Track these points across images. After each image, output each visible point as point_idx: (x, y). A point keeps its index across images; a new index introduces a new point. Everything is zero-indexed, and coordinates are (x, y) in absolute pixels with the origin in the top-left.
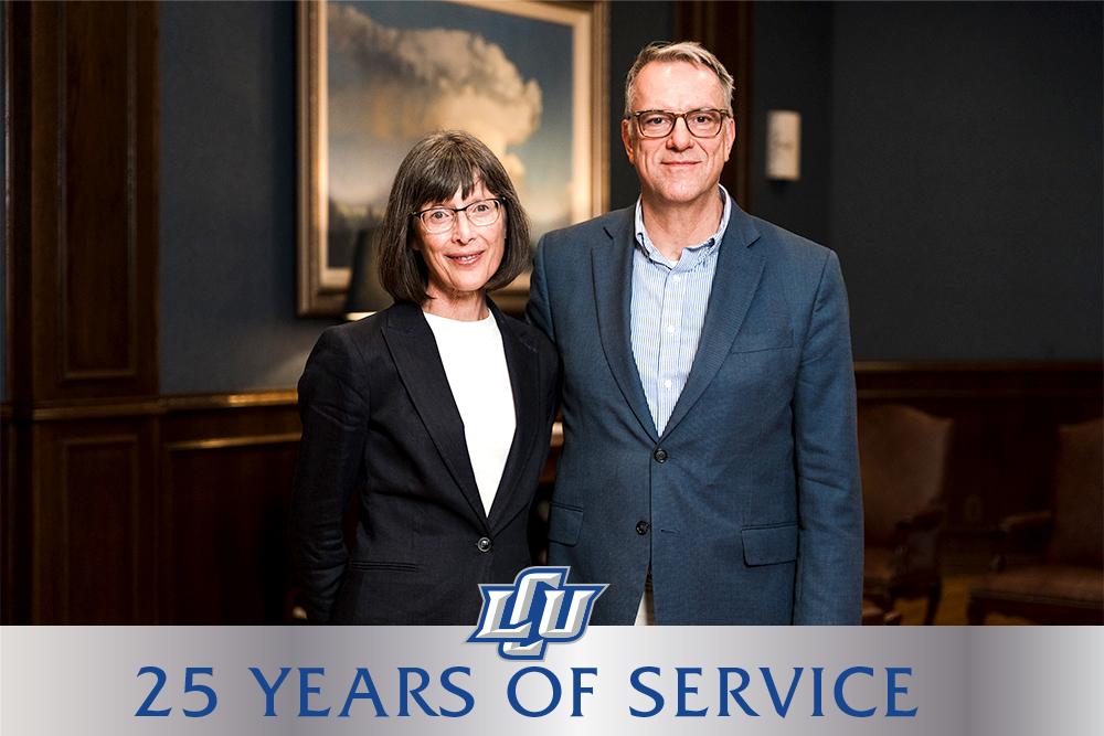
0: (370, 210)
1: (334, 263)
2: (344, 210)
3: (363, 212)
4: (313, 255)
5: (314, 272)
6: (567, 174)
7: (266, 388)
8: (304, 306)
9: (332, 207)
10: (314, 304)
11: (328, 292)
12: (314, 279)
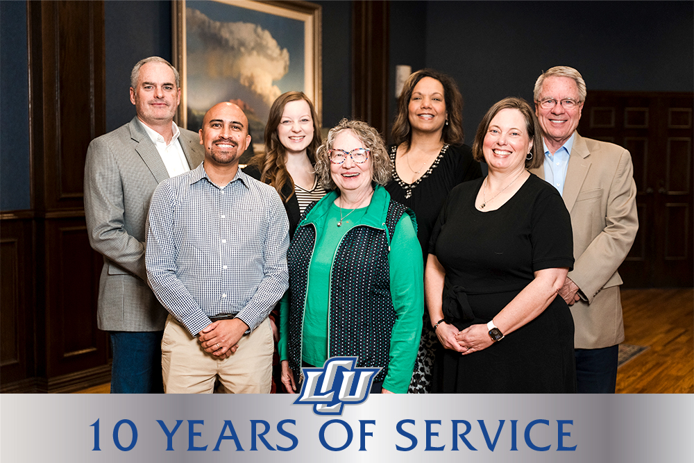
2: (195, 113)
9: (189, 111)
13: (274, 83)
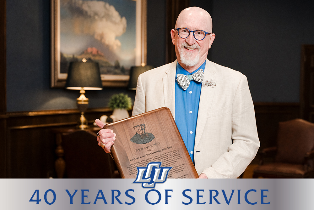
0: (73, 56)
1: (62, 72)
2: (65, 55)
3: (71, 56)
4: (55, 69)
5: (56, 74)
6: (134, 46)
7: (41, 110)
8: (53, 85)
9: (62, 55)
10: (56, 84)
11: (60, 81)
12: (56, 77)
13: (117, 38)
